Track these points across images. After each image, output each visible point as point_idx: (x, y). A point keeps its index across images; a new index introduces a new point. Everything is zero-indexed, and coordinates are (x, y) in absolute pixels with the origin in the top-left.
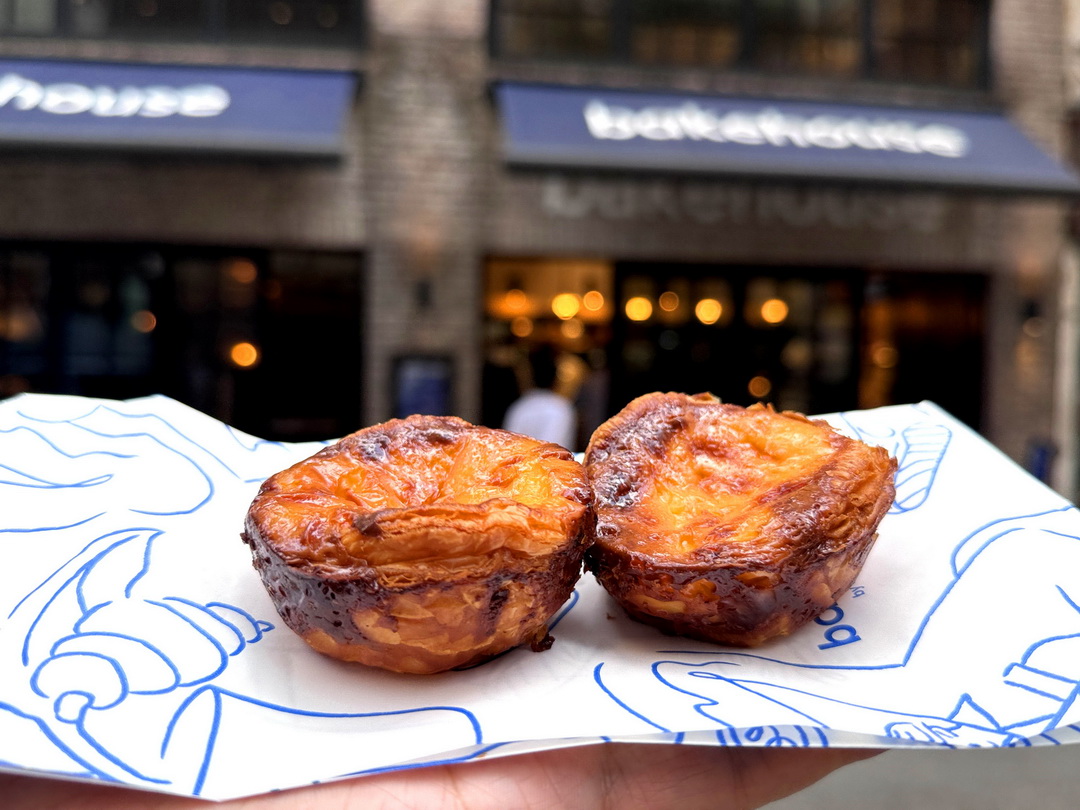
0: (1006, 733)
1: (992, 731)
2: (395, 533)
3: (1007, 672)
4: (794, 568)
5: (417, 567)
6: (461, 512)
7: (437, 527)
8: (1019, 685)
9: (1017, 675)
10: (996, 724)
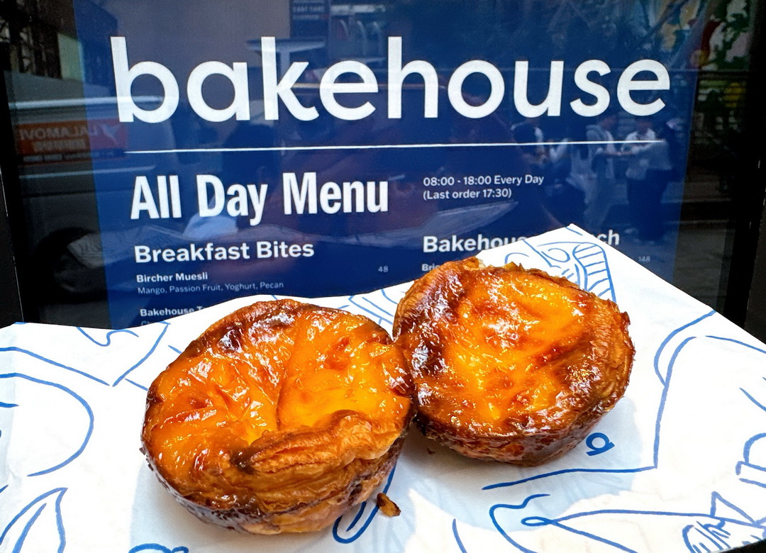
0: (761, 527)
1: (749, 525)
2: (267, 473)
3: (738, 472)
4: (579, 426)
5: (289, 493)
6: (318, 446)
7: (301, 464)
8: (752, 482)
9: (747, 472)
10: (751, 520)
